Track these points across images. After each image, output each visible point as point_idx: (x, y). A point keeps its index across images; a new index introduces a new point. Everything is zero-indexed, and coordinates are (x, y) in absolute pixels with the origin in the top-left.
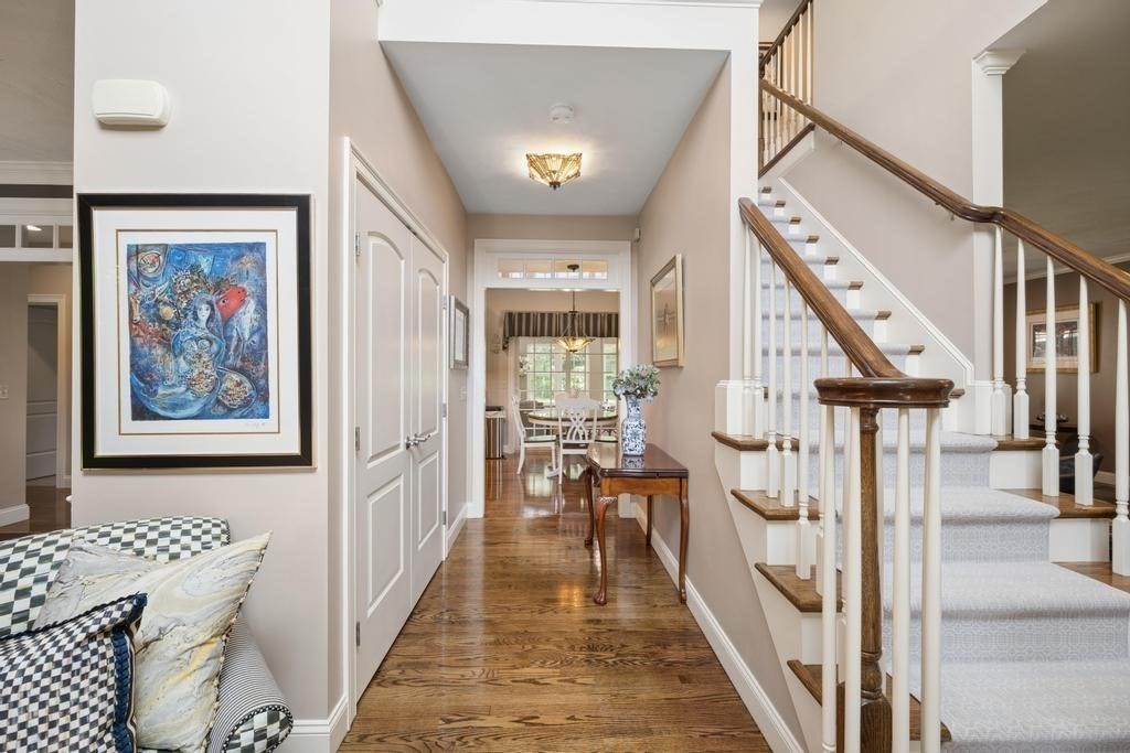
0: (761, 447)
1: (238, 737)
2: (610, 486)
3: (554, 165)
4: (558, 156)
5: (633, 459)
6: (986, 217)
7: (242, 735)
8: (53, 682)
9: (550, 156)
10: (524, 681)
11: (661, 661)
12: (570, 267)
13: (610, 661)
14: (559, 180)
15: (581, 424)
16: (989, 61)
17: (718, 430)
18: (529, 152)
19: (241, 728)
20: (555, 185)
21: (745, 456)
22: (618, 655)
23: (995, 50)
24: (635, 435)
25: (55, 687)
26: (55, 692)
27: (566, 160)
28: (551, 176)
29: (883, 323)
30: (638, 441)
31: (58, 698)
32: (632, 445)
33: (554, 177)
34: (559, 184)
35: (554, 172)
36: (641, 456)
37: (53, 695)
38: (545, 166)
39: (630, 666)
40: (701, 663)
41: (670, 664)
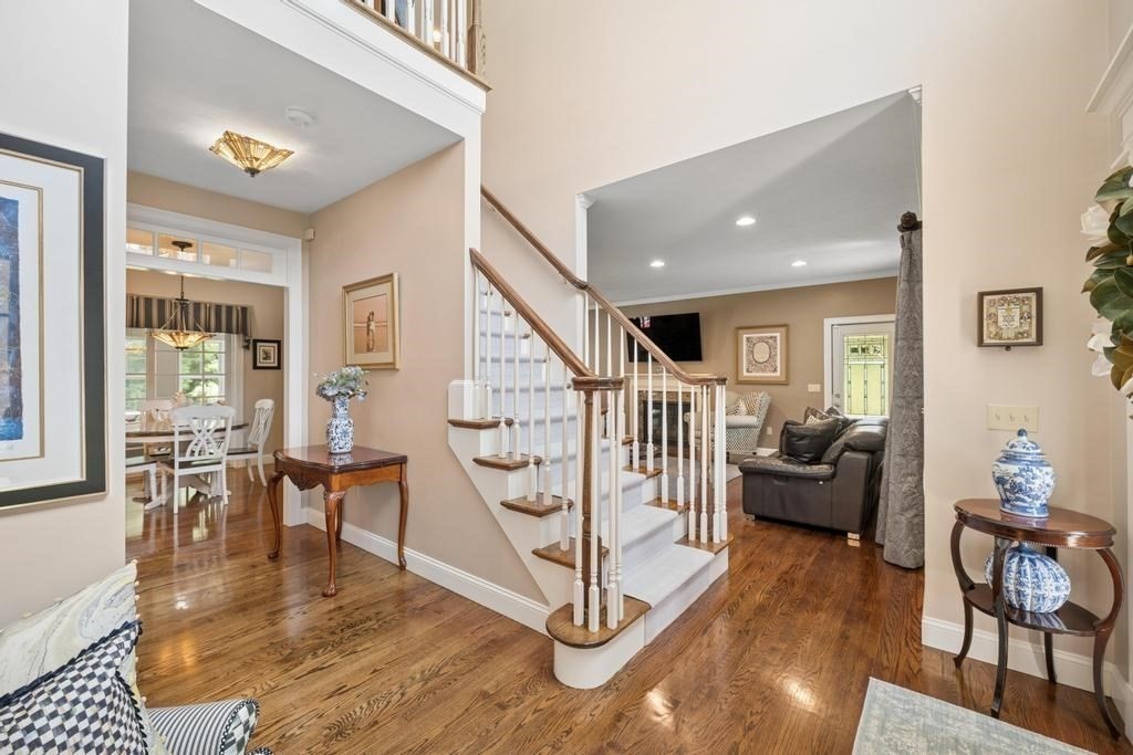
0: (495, 425)
1: (232, 734)
2: (340, 482)
3: (256, 152)
4: (267, 146)
5: (342, 457)
6: (582, 287)
7: (235, 731)
8: (103, 723)
9: (257, 143)
10: (309, 673)
11: (415, 609)
12: (175, 243)
13: (376, 626)
14: (260, 169)
15: (208, 435)
16: (583, 199)
17: (451, 417)
18: (230, 130)
19: (233, 726)
20: (253, 172)
21: (483, 433)
22: (378, 620)
23: (586, 195)
24: (345, 433)
25: (106, 727)
26: (107, 732)
27: (274, 152)
28: (251, 161)
29: (525, 341)
30: (347, 439)
31: (111, 737)
32: (342, 443)
33: (256, 164)
34: (258, 172)
35: (257, 159)
36: (349, 453)
37: (106, 736)
38: (247, 150)
39: (394, 623)
40: (443, 599)
41: (423, 608)
